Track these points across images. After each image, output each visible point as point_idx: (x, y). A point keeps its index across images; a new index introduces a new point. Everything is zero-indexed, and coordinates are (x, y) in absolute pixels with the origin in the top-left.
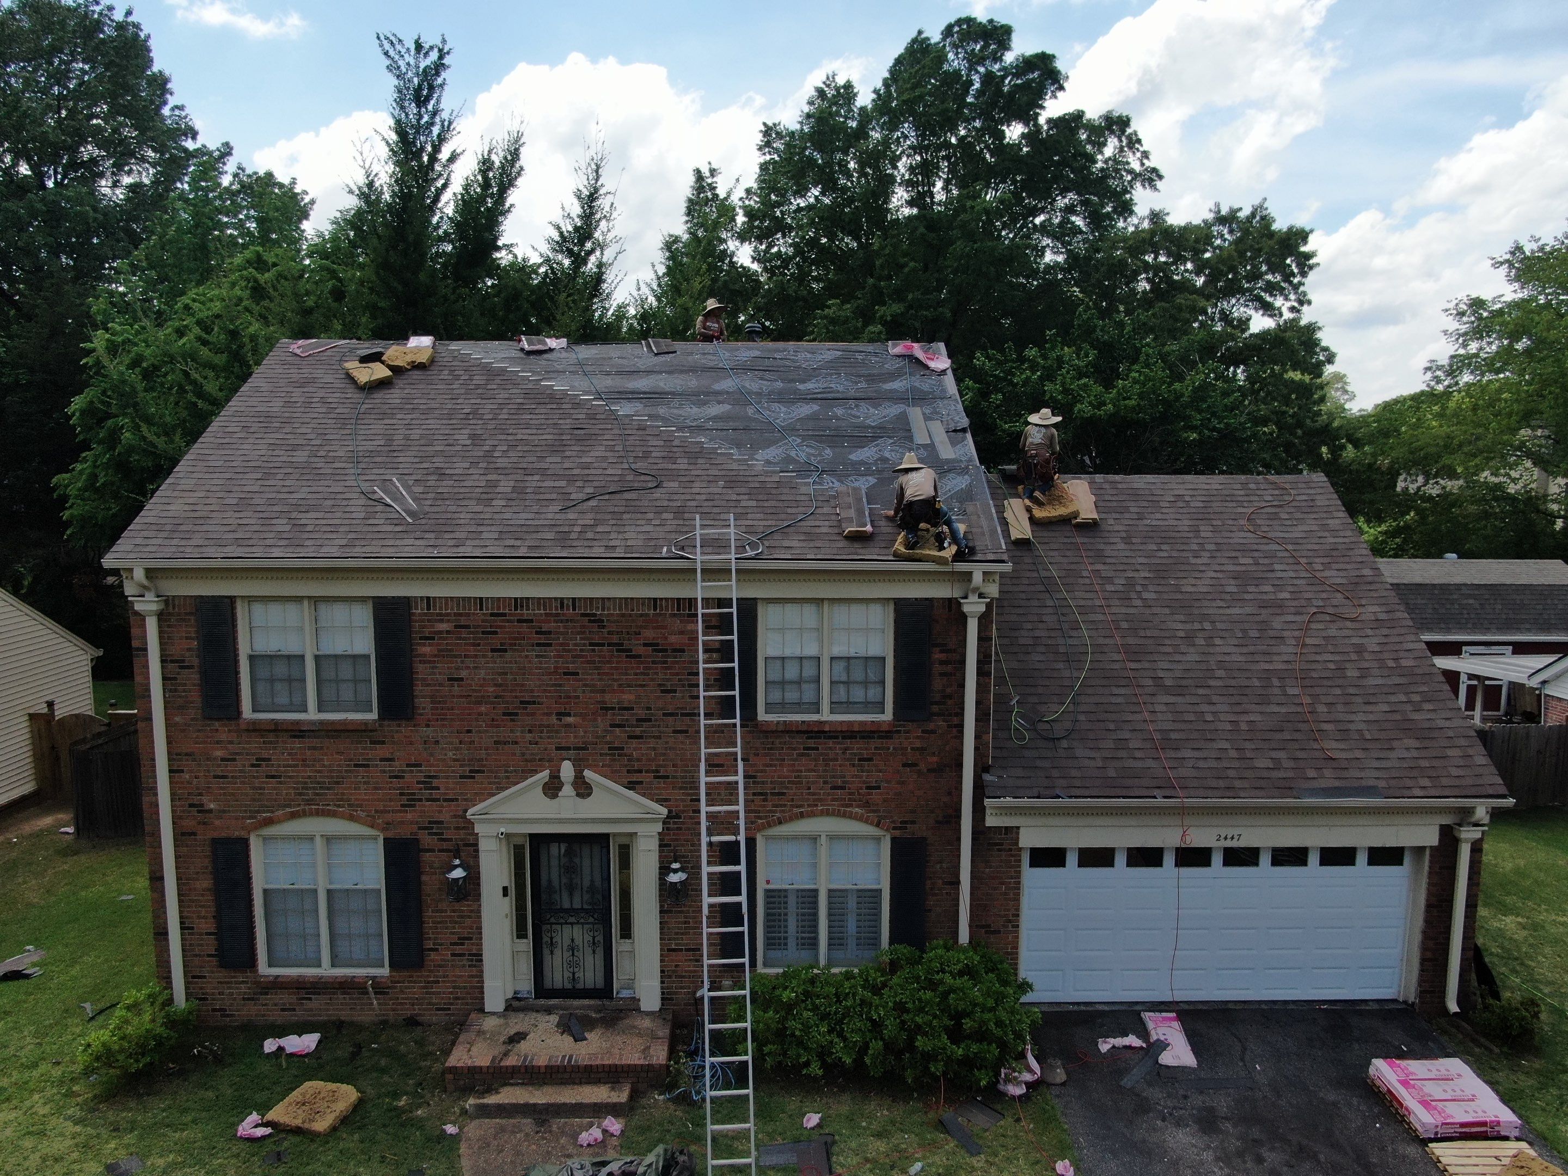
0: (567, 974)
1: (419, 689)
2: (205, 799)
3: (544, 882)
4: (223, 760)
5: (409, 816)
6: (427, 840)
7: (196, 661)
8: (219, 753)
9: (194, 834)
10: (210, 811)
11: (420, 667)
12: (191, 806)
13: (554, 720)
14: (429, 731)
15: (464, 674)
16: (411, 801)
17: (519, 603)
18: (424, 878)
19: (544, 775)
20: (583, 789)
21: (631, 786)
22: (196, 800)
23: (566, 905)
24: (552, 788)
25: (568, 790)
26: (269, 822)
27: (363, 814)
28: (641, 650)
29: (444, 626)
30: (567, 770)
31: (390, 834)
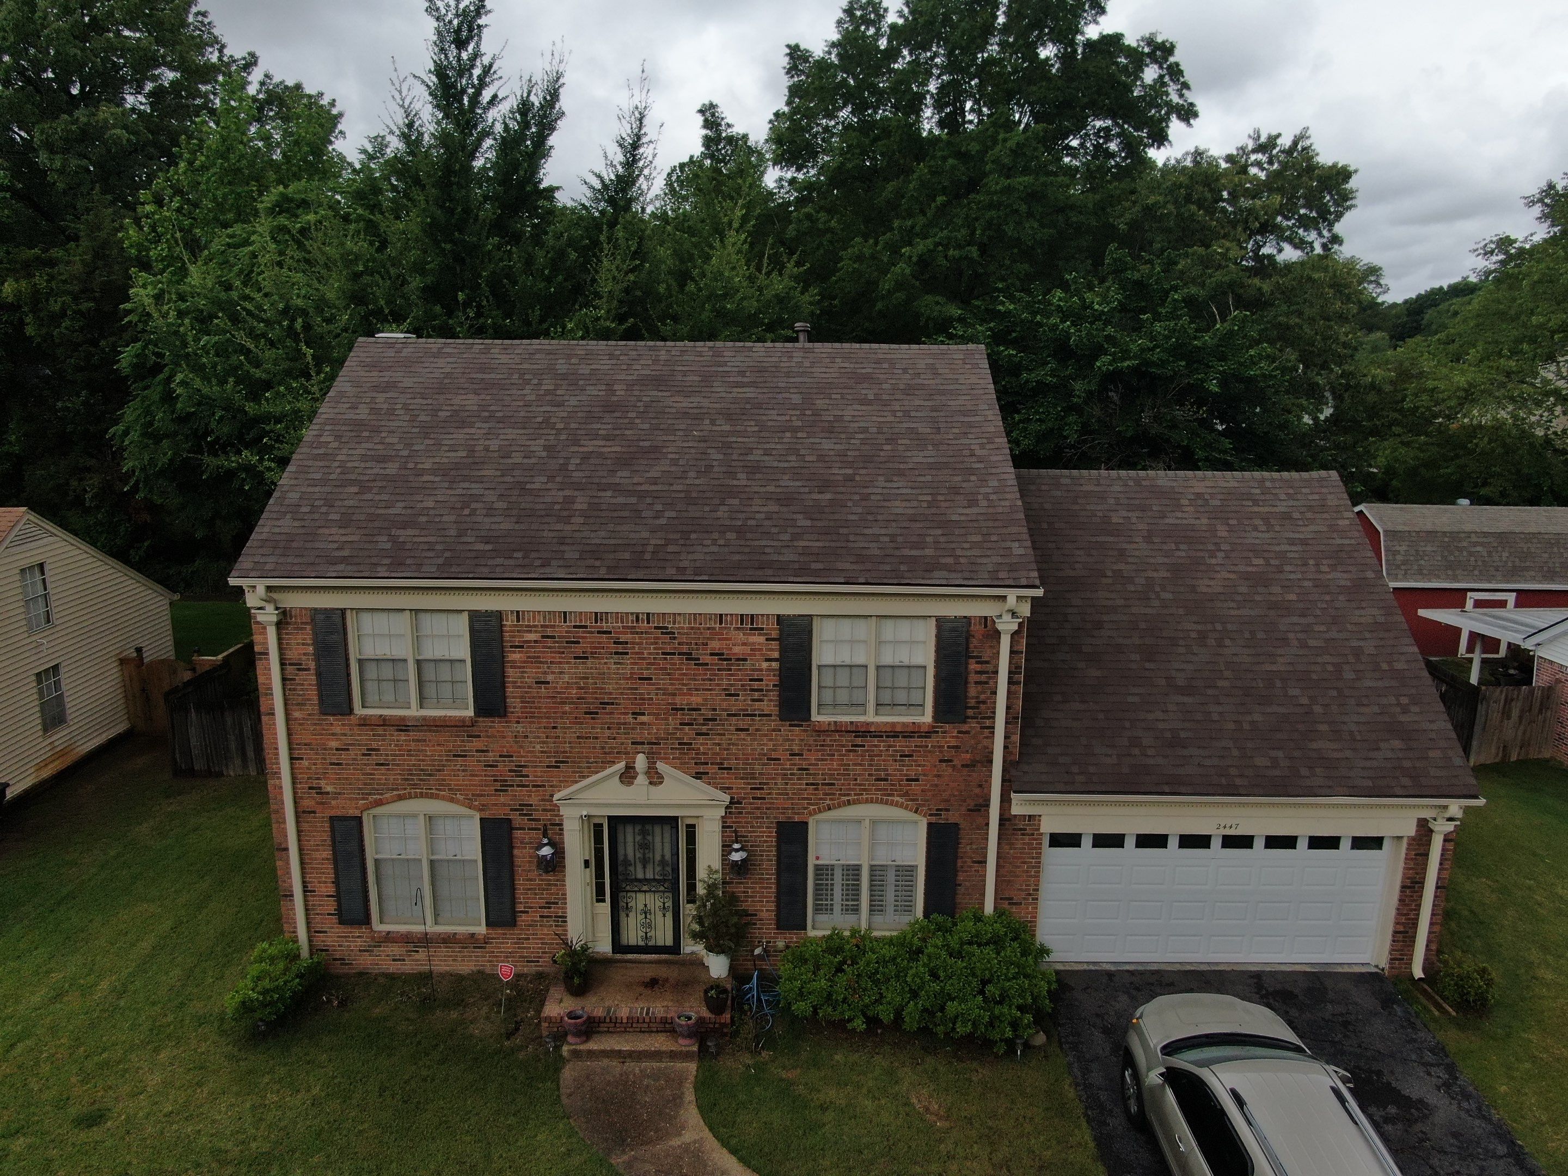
0: (641, 934)
1: (510, 690)
2: (323, 783)
3: (621, 858)
4: (337, 749)
5: (502, 799)
6: (517, 819)
7: (312, 665)
8: (334, 744)
9: (314, 812)
10: (328, 793)
11: (510, 672)
12: (310, 788)
13: (630, 718)
14: (520, 728)
15: (550, 678)
16: (503, 787)
17: (597, 616)
18: (516, 852)
19: (622, 765)
20: (655, 778)
21: (698, 776)
22: (315, 783)
23: (640, 875)
24: (628, 776)
25: (641, 779)
26: (379, 803)
27: (461, 798)
28: (708, 659)
29: (532, 637)
30: (641, 762)
31: (487, 815)
